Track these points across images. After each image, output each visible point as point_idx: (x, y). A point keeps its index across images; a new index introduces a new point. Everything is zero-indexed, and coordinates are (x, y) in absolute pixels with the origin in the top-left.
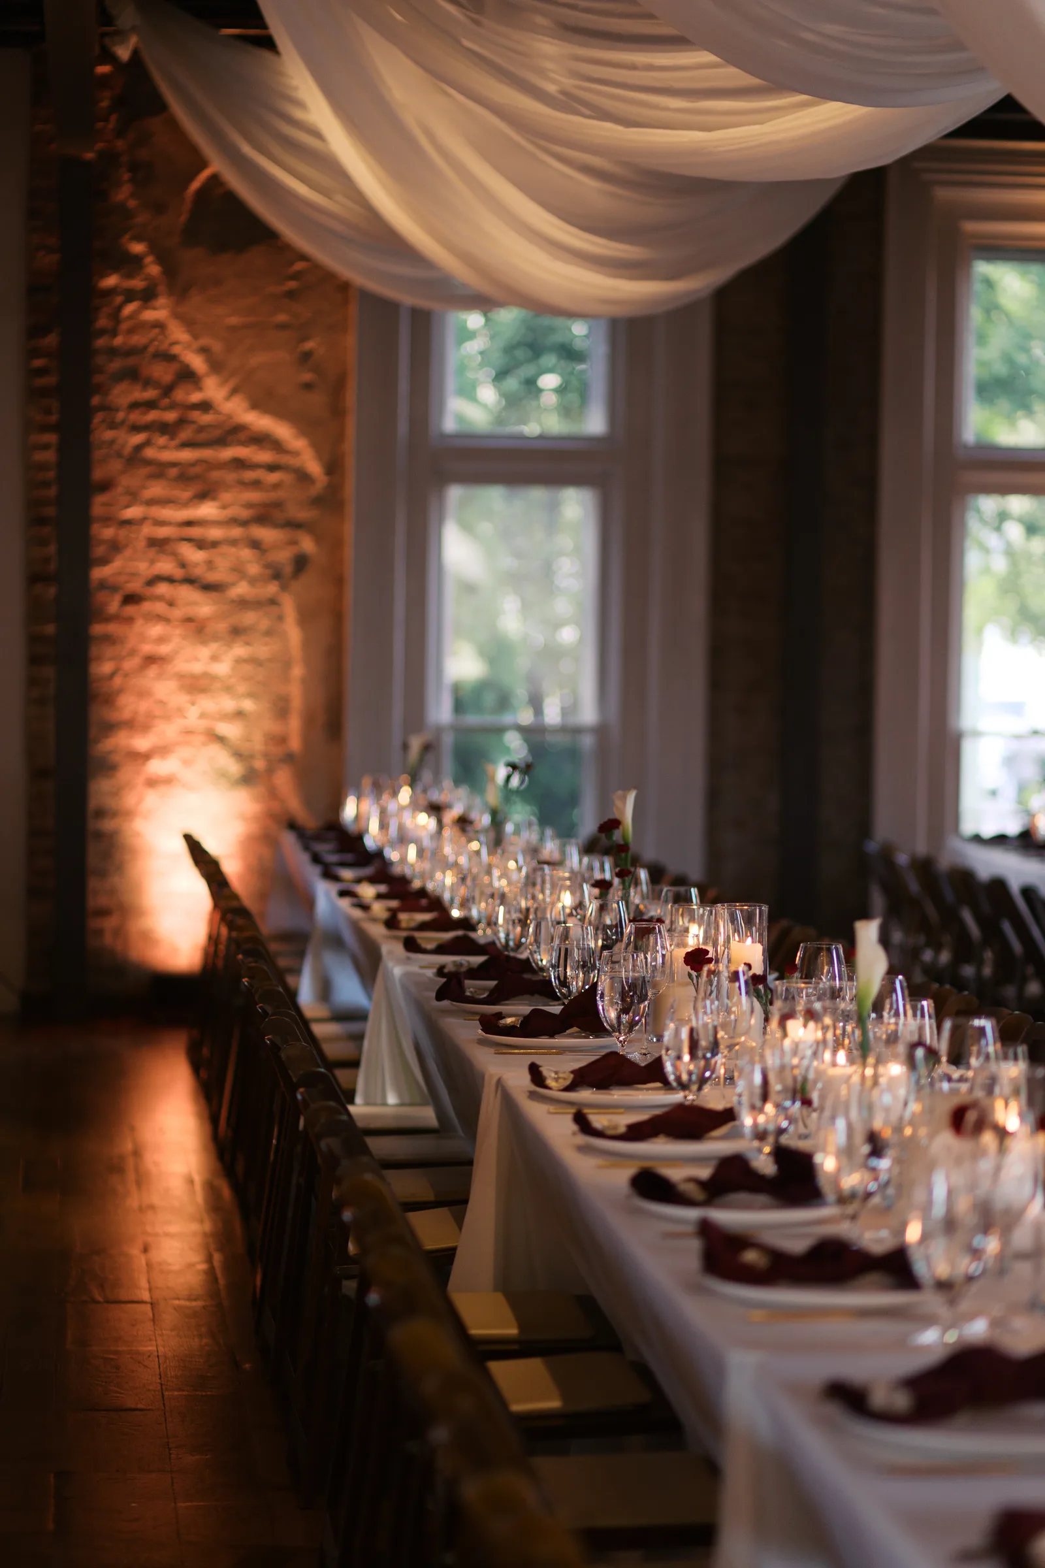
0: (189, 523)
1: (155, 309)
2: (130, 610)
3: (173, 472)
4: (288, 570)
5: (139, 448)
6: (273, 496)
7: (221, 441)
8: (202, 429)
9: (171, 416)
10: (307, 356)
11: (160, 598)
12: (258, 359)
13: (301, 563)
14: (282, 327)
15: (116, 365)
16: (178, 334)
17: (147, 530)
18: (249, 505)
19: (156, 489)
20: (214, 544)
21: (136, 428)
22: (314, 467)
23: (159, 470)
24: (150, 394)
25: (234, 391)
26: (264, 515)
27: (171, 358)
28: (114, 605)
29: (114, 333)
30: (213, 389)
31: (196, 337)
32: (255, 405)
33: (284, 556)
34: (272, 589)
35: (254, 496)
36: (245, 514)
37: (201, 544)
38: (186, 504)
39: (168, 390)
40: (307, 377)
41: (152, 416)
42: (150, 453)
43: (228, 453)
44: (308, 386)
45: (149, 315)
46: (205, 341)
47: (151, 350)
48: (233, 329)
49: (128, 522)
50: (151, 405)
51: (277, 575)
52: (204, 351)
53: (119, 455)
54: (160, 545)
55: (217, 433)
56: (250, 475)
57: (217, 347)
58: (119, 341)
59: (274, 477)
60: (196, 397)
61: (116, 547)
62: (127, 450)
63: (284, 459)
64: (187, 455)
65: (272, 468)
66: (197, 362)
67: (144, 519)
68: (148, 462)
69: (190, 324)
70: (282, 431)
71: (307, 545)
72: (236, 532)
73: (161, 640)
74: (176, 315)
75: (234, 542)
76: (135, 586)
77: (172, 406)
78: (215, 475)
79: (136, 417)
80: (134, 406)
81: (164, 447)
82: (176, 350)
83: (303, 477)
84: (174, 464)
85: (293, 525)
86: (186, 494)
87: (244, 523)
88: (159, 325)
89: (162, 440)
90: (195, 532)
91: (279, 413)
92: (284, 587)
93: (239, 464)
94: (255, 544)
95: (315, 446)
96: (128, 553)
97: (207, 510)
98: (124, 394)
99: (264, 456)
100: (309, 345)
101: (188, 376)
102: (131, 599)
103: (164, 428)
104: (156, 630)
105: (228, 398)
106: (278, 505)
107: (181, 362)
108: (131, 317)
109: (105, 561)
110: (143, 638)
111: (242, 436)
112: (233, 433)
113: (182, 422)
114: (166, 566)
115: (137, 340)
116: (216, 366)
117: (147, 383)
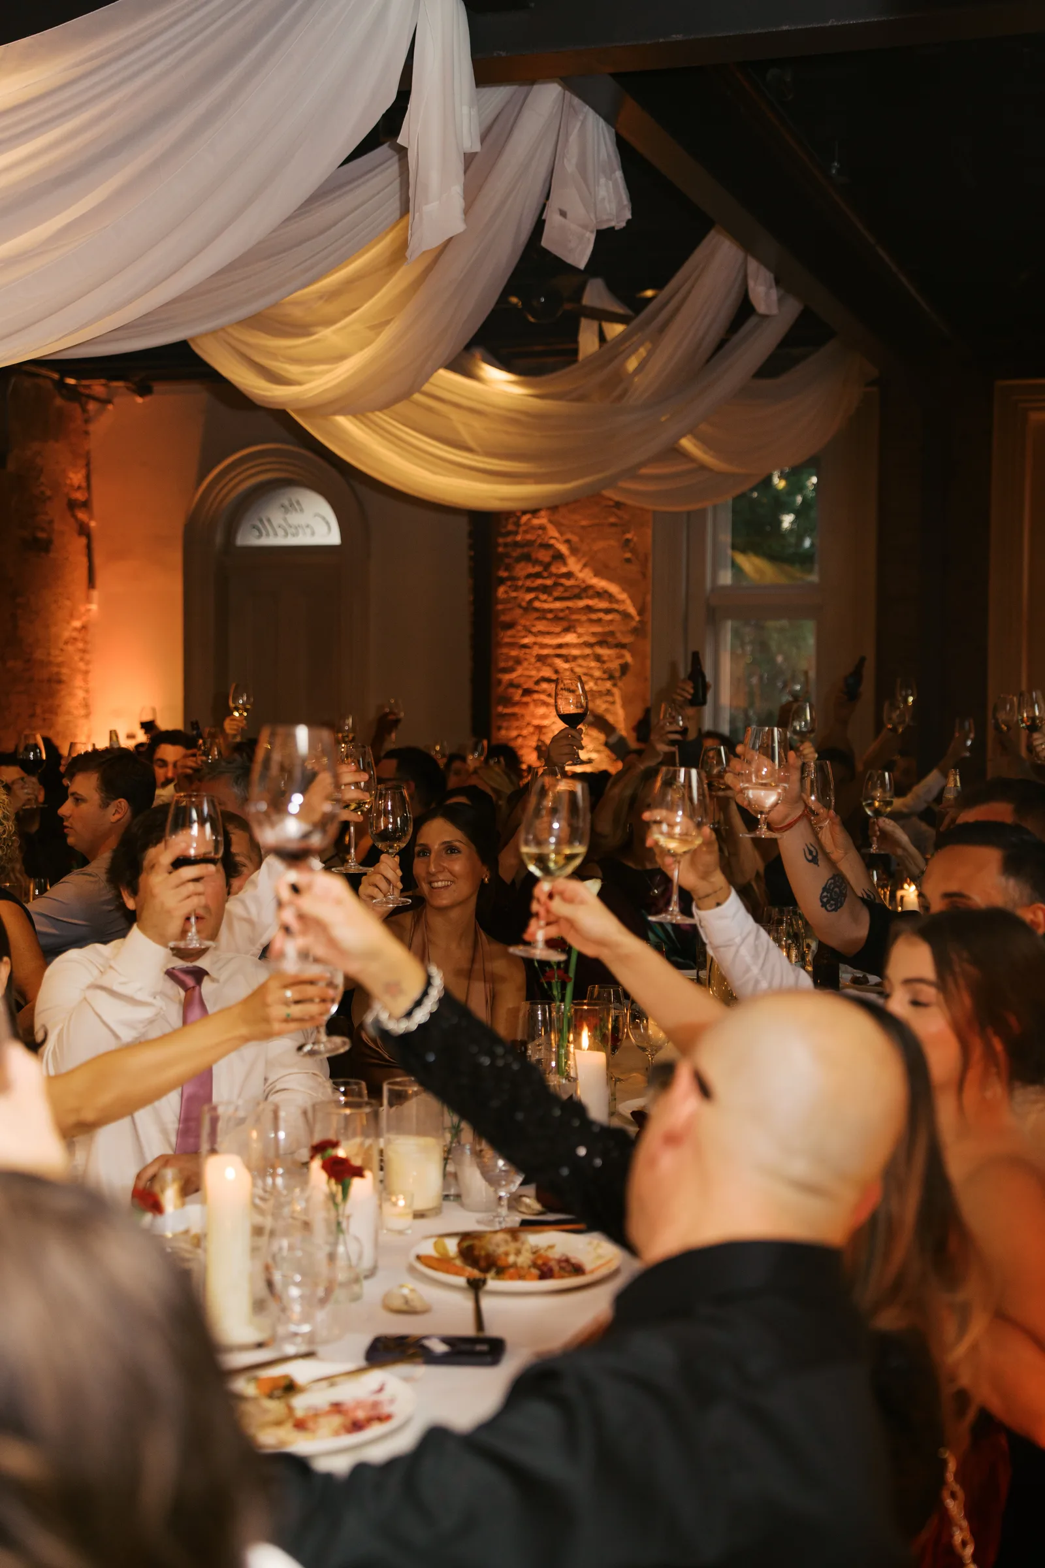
0: (560, 646)
1: (538, 518)
2: (526, 699)
3: (550, 616)
4: (617, 674)
5: (531, 601)
6: (607, 629)
7: (578, 597)
8: (567, 589)
9: (549, 582)
10: (628, 541)
11: (543, 692)
12: (600, 545)
13: (624, 668)
14: (613, 525)
15: (516, 553)
16: (553, 532)
17: (536, 651)
18: (594, 634)
19: (541, 626)
20: (575, 658)
21: (530, 590)
22: (632, 611)
23: (542, 614)
24: (538, 569)
25: (585, 566)
26: (603, 641)
27: (548, 546)
28: (517, 695)
29: (516, 533)
30: (573, 565)
31: (562, 534)
32: (597, 574)
33: (614, 665)
34: (608, 685)
35: (598, 629)
36: (592, 640)
37: (566, 659)
38: (558, 634)
39: (547, 566)
40: (628, 555)
41: (539, 582)
42: (537, 604)
43: (581, 603)
44: (628, 561)
45: (536, 522)
46: (569, 536)
47: (539, 541)
48: (583, 527)
49: (525, 646)
50: (538, 575)
51: (611, 677)
52: (568, 541)
53: (520, 606)
54: (541, 659)
55: (577, 591)
56: (594, 616)
57: (575, 539)
58: (519, 538)
59: (609, 617)
60: (564, 570)
61: (518, 661)
62: (524, 604)
63: (615, 606)
64: (558, 605)
65: (607, 611)
66: (564, 549)
67: (535, 643)
68: (536, 610)
69: (558, 525)
70: (613, 589)
71: (628, 658)
72: (588, 651)
73: (544, 717)
74: (550, 521)
75: (585, 657)
76: (529, 685)
77: (551, 575)
78: (574, 617)
79: (529, 583)
80: (529, 576)
81: (545, 601)
82: (552, 542)
83: (626, 616)
84: (551, 611)
85: (622, 646)
86: (558, 630)
87: (591, 645)
88: (542, 528)
89: (544, 597)
90: (563, 651)
91: (610, 579)
92: (615, 685)
93: (589, 609)
94: (598, 658)
95: (631, 597)
96: (525, 664)
97: (570, 638)
98: (523, 569)
99: (603, 605)
100: (629, 536)
101: (559, 557)
102: (527, 692)
103: (545, 589)
104: (542, 710)
105: (581, 571)
106: (612, 633)
107: (556, 548)
108: (525, 524)
109: (511, 670)
110: (533, 716)
111: (591, 592)
112: (585, 591)
113: (556, 584)
114: (547, 672)
115: (529, 537)
116: (574, 551)
117: (537, 562)
